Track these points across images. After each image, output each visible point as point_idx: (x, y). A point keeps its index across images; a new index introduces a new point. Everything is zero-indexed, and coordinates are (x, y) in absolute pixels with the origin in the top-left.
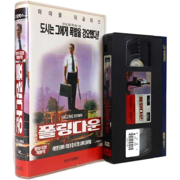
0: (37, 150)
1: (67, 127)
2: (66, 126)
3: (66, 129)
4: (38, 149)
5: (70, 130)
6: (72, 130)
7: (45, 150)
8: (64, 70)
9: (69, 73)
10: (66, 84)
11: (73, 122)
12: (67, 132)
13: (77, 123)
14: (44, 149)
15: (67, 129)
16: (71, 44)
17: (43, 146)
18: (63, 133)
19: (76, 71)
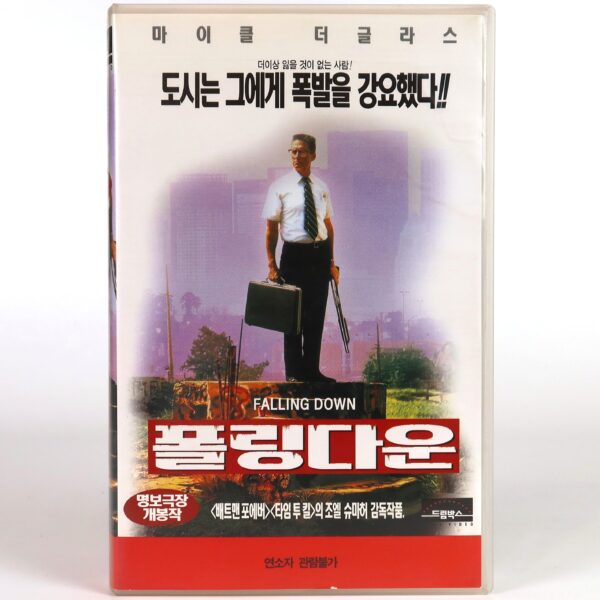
0: (147, 504)
1: (279, 442)
2: (275, 437)
3: (274, 447)
4: (150, 502)
5: (294, 452)
6: (304, 453)
7: (182, 509)
8: (265, 231)
9: (288, 246)
10: (272, 284)
11: (311, 428)
12: (278, 460)
13: (330, 432)
14: (177, 504)
15: (280, 449)
16: (298, 137)
17: (172, 496)
18: (262, 460)
19: (323, 234)
